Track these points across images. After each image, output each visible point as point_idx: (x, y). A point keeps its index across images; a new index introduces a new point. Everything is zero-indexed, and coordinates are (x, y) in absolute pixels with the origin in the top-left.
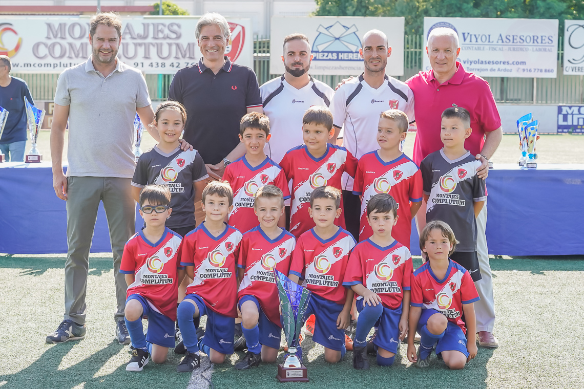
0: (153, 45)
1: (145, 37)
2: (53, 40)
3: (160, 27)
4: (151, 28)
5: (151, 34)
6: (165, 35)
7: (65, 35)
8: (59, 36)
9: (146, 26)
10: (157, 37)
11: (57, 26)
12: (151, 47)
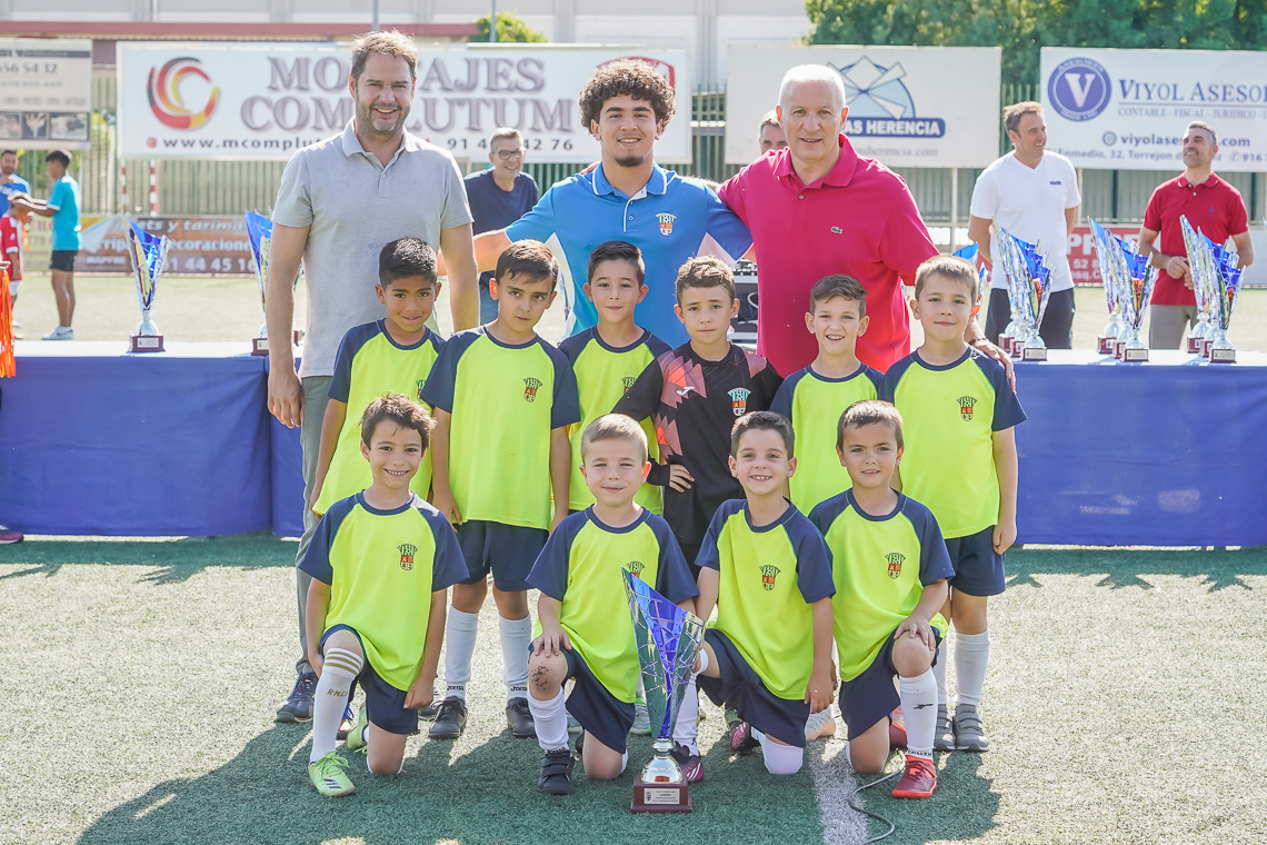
0: (488, 104)
1: (471, 87)
2: (284, 93)
3: (502, 67)
4: (483, 69)
5: (483, 82)
6: (511, 83)
7: (307, 82)
8: (295, 83)
9: (472, 65)
10: (493, 86)
11: (290, 64)
12: (483, 107)
